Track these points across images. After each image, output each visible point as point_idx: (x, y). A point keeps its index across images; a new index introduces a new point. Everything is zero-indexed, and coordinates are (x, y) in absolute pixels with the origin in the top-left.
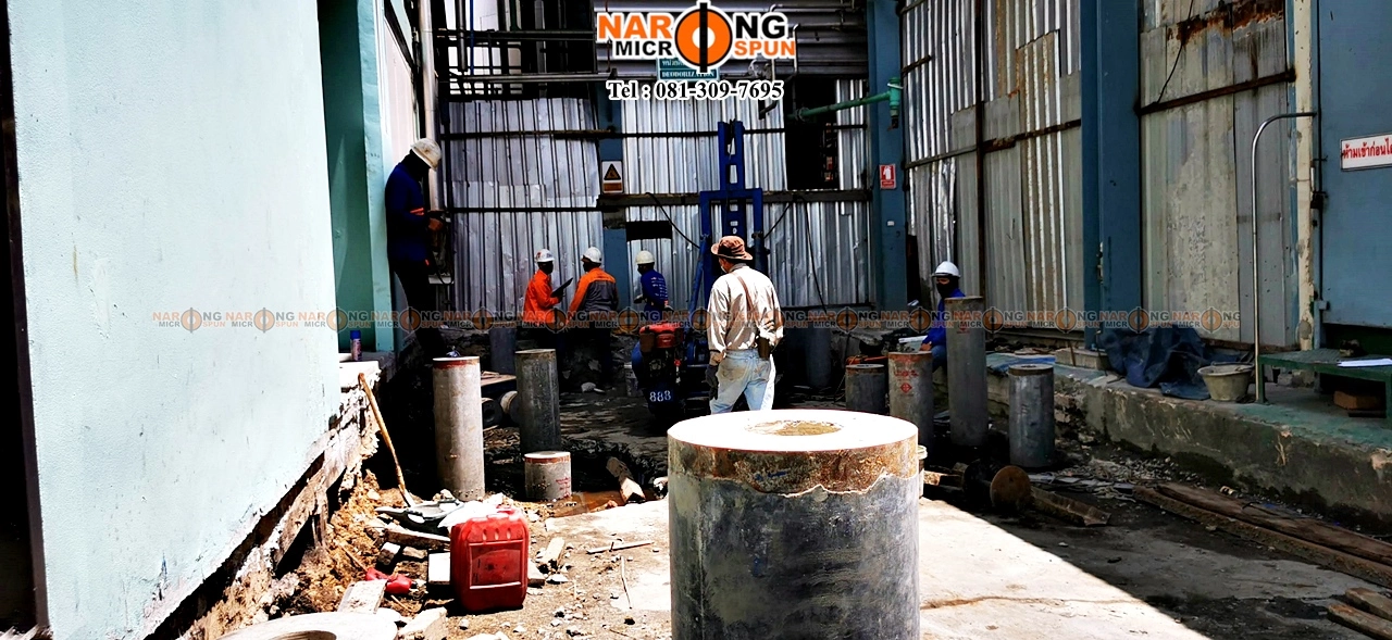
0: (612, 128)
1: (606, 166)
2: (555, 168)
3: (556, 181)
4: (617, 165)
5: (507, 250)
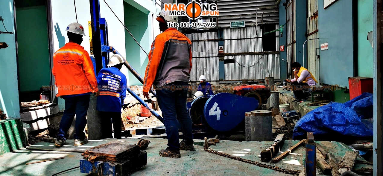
0: (221, 38)
1: (220, 47)
2: (209, 48)
3: (209, 51)
4: (222, 47)
5: (198, 66)
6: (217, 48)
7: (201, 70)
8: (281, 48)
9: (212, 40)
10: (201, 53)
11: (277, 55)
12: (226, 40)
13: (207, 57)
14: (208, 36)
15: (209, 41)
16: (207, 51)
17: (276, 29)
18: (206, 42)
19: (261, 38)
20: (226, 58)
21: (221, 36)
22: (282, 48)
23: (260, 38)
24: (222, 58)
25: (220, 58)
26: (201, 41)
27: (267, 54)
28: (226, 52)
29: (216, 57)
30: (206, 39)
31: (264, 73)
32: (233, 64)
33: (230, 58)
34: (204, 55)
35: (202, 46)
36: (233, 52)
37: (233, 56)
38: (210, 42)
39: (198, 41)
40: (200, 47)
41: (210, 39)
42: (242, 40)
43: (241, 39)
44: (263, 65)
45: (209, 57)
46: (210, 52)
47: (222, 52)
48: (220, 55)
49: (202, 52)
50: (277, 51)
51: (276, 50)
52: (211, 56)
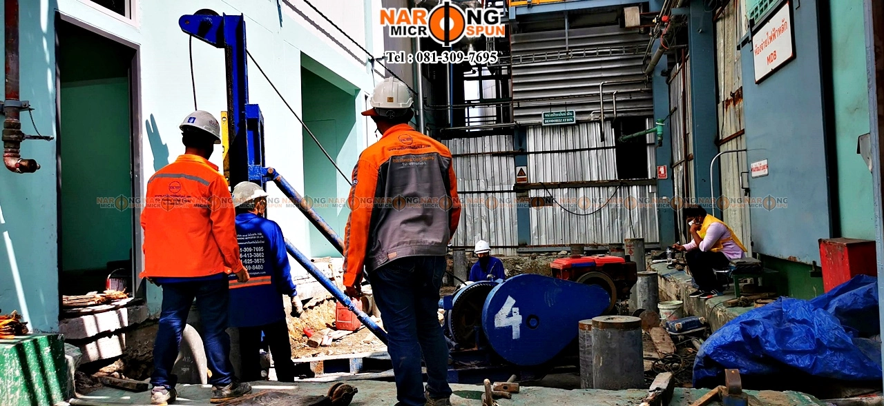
0: (522, 150)
1: (518, 169)
2: (493, 171)
3: (493, 177)
4: (524, 168)
6: (512, 171)
7: (475, 221)
8: (660, 173)
9: (499, 154)
10: (475, 182)
11: (650, 186)
12: (532, 153)
13: (490, 192)
14: (491, 145)
15: (493, 154)
16: (489, 178)
17: (648, 129)
18: (488, 158)
19: (613, 147)
20: (533, 193)
21: (520, 145)
22: (663, 172)
23: (610, 148)
24: (525, 194)
25: (519, 194)
26: (476, 155)
27: (629, 185)
28: (532, 181)
29: (510, 191)
30: (487, 150)
31: (621, 229)
32: (550, 208)
33: (542, 193)
34: (483, 188)
35: (477, 166)
36: (549, 181)
37: (550, 190)
38: (496, 159)
39: (469, 155)
40: (473, 168)
41: (495, 150)
42: (570, 153)
43: (567, 151)
44: (619, 211)
45: (494, 192)
46: (497, 179)
47: (523, 179)
48: (519, 188)
49: (478, 180)
50: (650, 178)
51: (647, 177)
52: (497, 188)
